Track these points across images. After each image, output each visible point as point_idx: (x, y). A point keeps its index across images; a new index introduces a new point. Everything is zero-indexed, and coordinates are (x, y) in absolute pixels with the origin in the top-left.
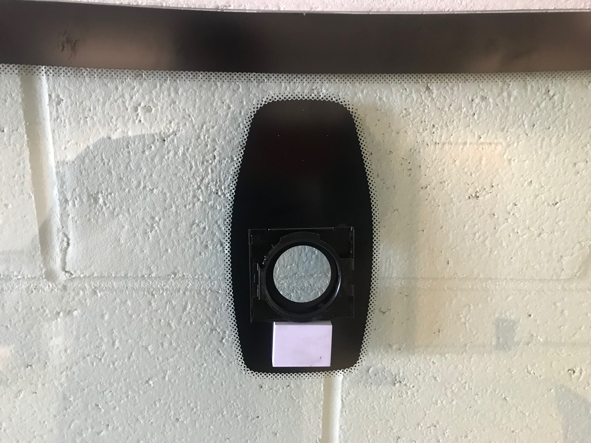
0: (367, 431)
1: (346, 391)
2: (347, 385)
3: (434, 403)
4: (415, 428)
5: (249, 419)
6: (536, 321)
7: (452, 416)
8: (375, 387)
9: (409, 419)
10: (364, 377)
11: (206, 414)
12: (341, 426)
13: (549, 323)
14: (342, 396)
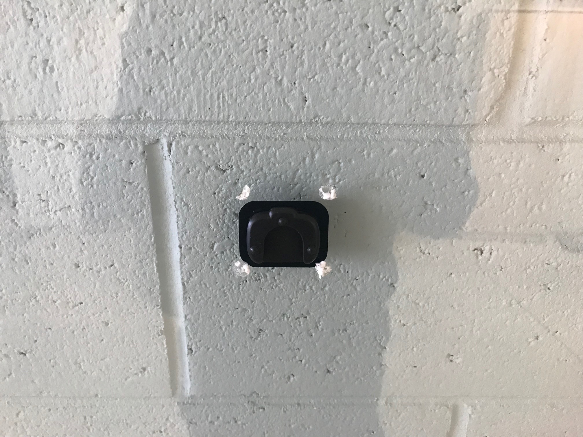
0: (220, 322)
1: (187, 273)
2: (187, 265)
3: (301, 289)
4: (280, 319)
5: (71, 305)
6: (431, 184)
7: (325, 306)
8: (224, 267)
9: (271, 308)
10: (207, 256)
11: (16, 300)
12: (186, 317)
13: (448, 187)
14: (182, 279)
